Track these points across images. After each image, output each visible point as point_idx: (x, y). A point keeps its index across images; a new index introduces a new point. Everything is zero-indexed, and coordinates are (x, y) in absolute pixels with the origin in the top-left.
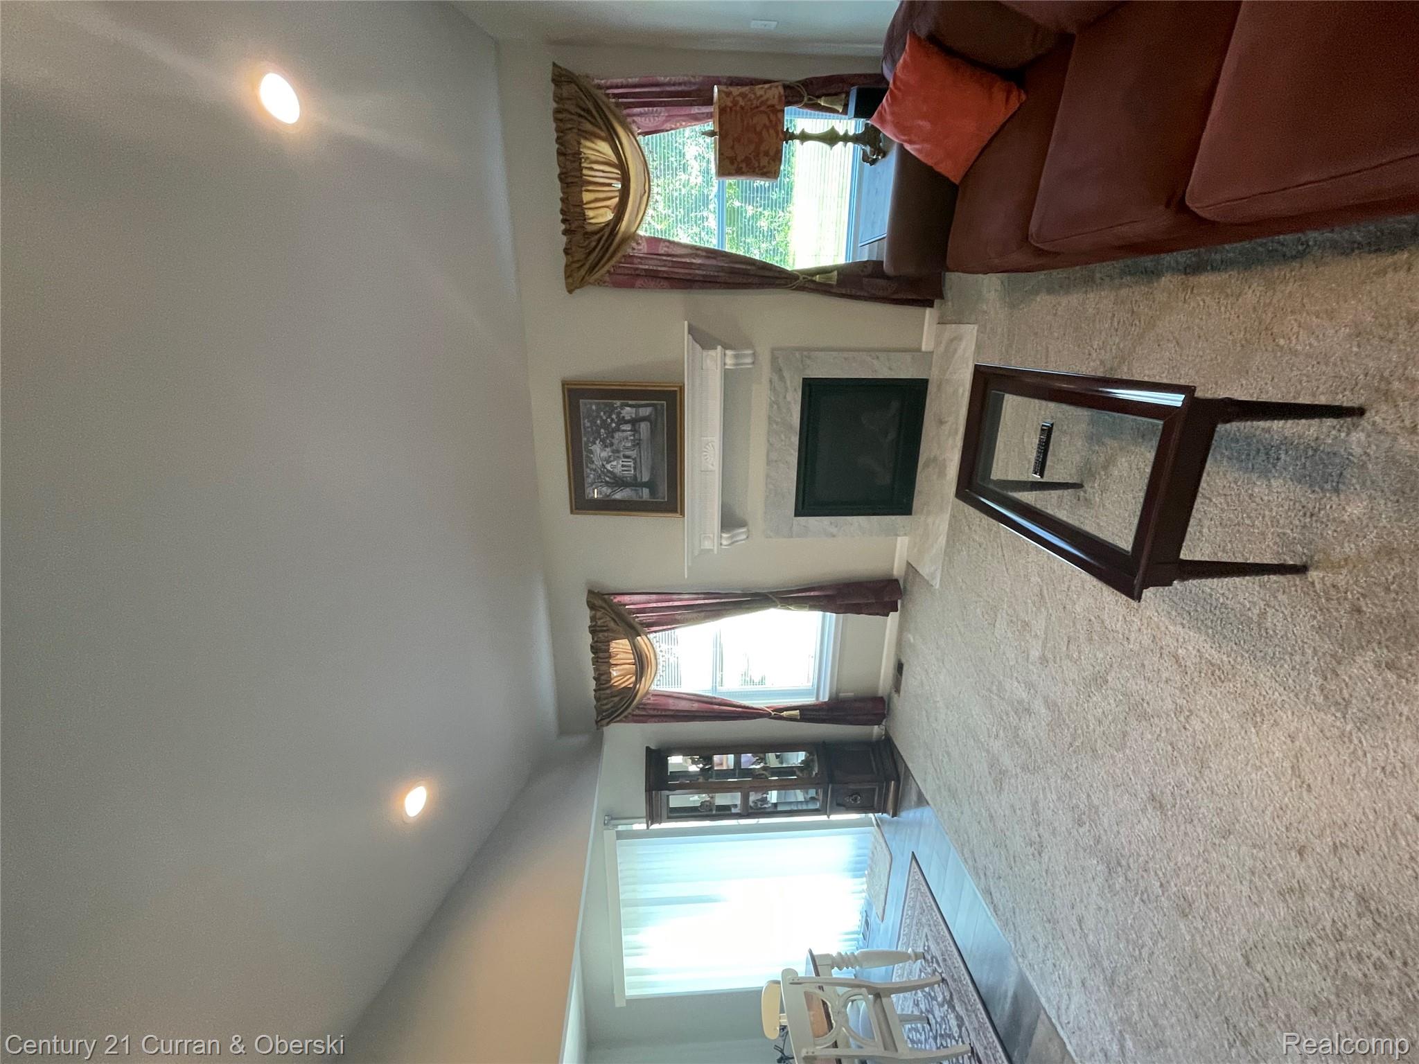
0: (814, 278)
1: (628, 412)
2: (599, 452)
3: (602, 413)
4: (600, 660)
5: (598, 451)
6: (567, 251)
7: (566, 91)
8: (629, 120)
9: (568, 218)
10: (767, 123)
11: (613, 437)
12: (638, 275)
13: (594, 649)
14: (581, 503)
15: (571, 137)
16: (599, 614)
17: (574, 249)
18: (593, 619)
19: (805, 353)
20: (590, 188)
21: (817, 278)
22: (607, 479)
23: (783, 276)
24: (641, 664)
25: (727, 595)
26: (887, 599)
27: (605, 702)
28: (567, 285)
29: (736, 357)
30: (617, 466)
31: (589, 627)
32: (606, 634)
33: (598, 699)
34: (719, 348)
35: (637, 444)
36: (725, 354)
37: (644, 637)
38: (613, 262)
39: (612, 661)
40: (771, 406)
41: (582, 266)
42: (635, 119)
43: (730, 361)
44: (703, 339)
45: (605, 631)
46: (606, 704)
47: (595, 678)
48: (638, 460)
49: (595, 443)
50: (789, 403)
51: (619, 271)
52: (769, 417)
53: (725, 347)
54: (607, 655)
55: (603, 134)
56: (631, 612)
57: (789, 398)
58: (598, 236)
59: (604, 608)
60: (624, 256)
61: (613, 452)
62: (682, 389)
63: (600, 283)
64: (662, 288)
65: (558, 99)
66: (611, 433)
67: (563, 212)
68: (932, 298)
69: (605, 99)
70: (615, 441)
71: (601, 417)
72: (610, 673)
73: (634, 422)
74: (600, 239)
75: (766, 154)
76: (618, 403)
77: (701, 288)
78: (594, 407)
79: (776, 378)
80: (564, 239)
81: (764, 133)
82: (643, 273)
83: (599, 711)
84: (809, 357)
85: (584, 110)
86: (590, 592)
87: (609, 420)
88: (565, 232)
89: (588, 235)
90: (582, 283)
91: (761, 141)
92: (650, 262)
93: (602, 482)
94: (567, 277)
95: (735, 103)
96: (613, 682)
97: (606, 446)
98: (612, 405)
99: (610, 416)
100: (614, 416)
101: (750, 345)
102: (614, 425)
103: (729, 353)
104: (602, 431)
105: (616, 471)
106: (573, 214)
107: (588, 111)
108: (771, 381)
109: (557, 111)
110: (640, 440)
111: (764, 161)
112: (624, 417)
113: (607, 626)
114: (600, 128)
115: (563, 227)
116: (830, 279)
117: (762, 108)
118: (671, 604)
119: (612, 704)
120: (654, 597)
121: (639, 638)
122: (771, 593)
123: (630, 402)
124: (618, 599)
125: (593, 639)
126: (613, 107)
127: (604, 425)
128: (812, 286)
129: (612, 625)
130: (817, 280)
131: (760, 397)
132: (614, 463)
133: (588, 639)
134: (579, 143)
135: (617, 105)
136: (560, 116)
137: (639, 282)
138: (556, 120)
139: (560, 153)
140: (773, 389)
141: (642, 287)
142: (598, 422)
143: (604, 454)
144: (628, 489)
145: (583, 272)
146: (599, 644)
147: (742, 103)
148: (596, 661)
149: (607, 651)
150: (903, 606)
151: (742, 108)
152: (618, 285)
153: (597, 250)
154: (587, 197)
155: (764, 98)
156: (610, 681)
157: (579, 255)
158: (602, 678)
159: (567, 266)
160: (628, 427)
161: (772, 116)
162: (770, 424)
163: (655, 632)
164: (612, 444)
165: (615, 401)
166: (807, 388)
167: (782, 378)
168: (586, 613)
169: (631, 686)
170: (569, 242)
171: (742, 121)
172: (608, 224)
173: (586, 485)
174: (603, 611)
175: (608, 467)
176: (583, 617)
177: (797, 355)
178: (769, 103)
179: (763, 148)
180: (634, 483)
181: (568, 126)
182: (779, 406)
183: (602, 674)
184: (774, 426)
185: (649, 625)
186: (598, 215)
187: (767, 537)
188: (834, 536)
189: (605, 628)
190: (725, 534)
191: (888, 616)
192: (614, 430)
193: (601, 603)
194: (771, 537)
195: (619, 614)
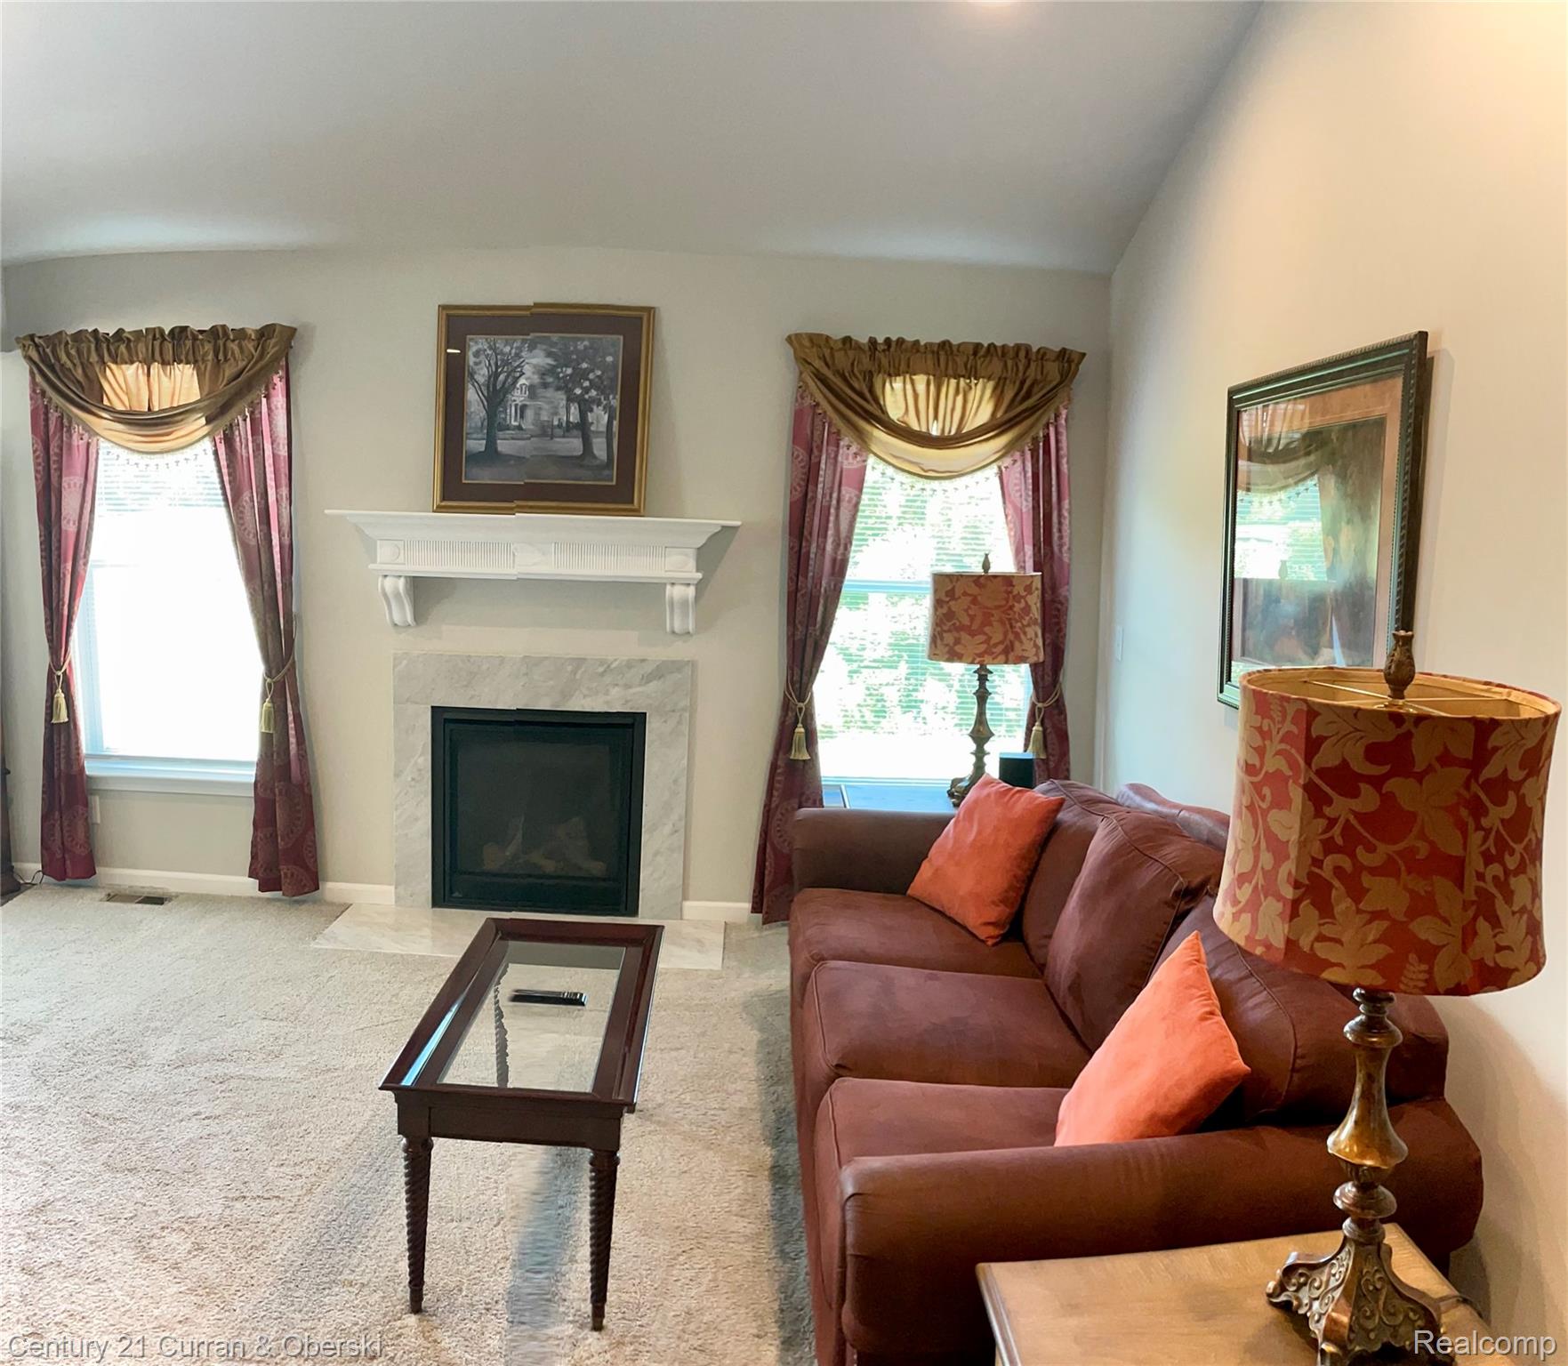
0: (800, 725)
1: (599, 417)
2: (534, 362)
3: (599, 373)
4: (157, 343)
5: (534, 361)
6: (847, 340)
7: (1053, 369)
8: (1017, 455)
9: (892, 349)
10: (992, 642)
11: (558, 389)
12: (811, 452)
13: (180, 333)
14: (459, 326)
15: (997, 366)
16: (250, 346)
17: (851, 353)
18: (241, 334)
19: (687, 715)
20: (932, 388)
21: (800, 729)
22: (502, 377)
23: (805, 678)
24: (150, 423)
25: (288, 586)
26: (284, 869)
28: (797, 336)
29: (684, 603)
30: (516, 395)
31: (224, 327)
32: (210, 357)
33: (80, 337)
34: (699, 575)
35: (546, 431)
36: (689, 585)
37: (206, 429)
38: (830, 412)
39: (155, 367)
40: (602, 662)
41: (827, 364)
42: (1019, 463)
43: (676, 592)
44: (713, 552)
45: (216, 355)
46: (68, 355)
47: (120, 331)
49: (548, 356)
50: (607, 693)
51: (818, 421)
52: (586, 660)
53: (700, 587)
54: (169, 357)
55: (999, 415)
56: (254, 407)
57: (615, 691)
58: (868, 395)
59: (262, 356)
60: (838, 433)
62: (636, 512)
63: (802, 390)
64: (793, 489)
65: (1043, 354)
66: (565, 387)
67: (901, 341)
68: (764, 910)
69: (1044, 421)
70: (550, 393)
71: (592, 371)
72: (132, 362)
73: (583, 427)
74: (861, 395)
75: (957, 641)
76: (615, 402)
77: (791, 548)
78: (609, 359)
79: (648, 668)
80: (864, 340)
81: (981, 638)
82: (814, 460)
83: (54, 341)
84: (679, 723)
85: (1032, 386)
86: (292, 332)
88: (873, 342)
89: (869, 377)
90: (803, 361)
91: (973, 634)
92: (829, 472)
93: (497, 367)
94: (811, 337)
95: (1018, 598)
96: (113, 366)
97: (543, 375)
98: (613, 389)
99: (593, 385)
100: (593, 393)
101: (704, 624)
102: (578, 391)
103: (691, 591)
104: (569, 371)
105: (512, 393)
106: (898, 356)
107: (1028, 395)
108: (644, 661)
109: (1028, 349)
110: (553, 436)
111: (949, 638)
112: (591, 411)
113: (226, 360)
114: (1006, 412)
115: (880, 340)
116: (799, 750)
117: (1011, 636)
118: (271, 483)
119: (68, 364)
120: (283, 452)
121: (203, 421)
123: (616, 423)
124: (280, 386)
125: (201, 332)
126: (1033, 434)
127: (580, 375)
128: (790, 721)
129: (229, 371)
130: (797, 730)
131: (619, 644)
133: (200, 321)
134: (989, 379)
135: (1035, 440)
136: (1022, 354)
137: (802, 454)
138: (1018, 347)
139: (978, 346)
140: (630, 665)
141: (794, 457)
142: (585, 365)
144: (483, 414)
145: (818, 364)
146: (189, 343)
147: (1018, 607)
148: (156, 334)
149: (177, 359)
150: (269, 900)
151: (1011, 607)
152: (798, 416)
153: (849, 392)
154: (921, 380)
155: (1022, 636)
156: (115, 362)
157: (842, 361)
158: (120, 347)
159: (828, 338)
160: (574, 416)
161: (1001, 647)
162: (575, 660)
163: (216, 453)
164: (545, 385)
165: (618, 397)
166: (629, 721)
167: (647, 679)
168: (253, 324)
169: (106, 402)
170: (858, 347)
171: (996, 608)
172: (884, 412)
173: (487, 337)
174: (256, 355)
175: (520, 379)
176: (246, 316)
177: (685, 702)
178: (1017, 644)
179: (965, 636)
180: (493, 424)
181: (1010, 363)
182: (602, 674)
183: (128, 347)
184: (570, 668)
185: (229, 441)
186: (897, 397)
187: (395, 659)
188: (397, 775)
189: (221, 357)
190: (401, 582)
191: (250, 876)
192: (569, 392)
193: (271, 351)
194: (394, 667)
195: (249, 386)
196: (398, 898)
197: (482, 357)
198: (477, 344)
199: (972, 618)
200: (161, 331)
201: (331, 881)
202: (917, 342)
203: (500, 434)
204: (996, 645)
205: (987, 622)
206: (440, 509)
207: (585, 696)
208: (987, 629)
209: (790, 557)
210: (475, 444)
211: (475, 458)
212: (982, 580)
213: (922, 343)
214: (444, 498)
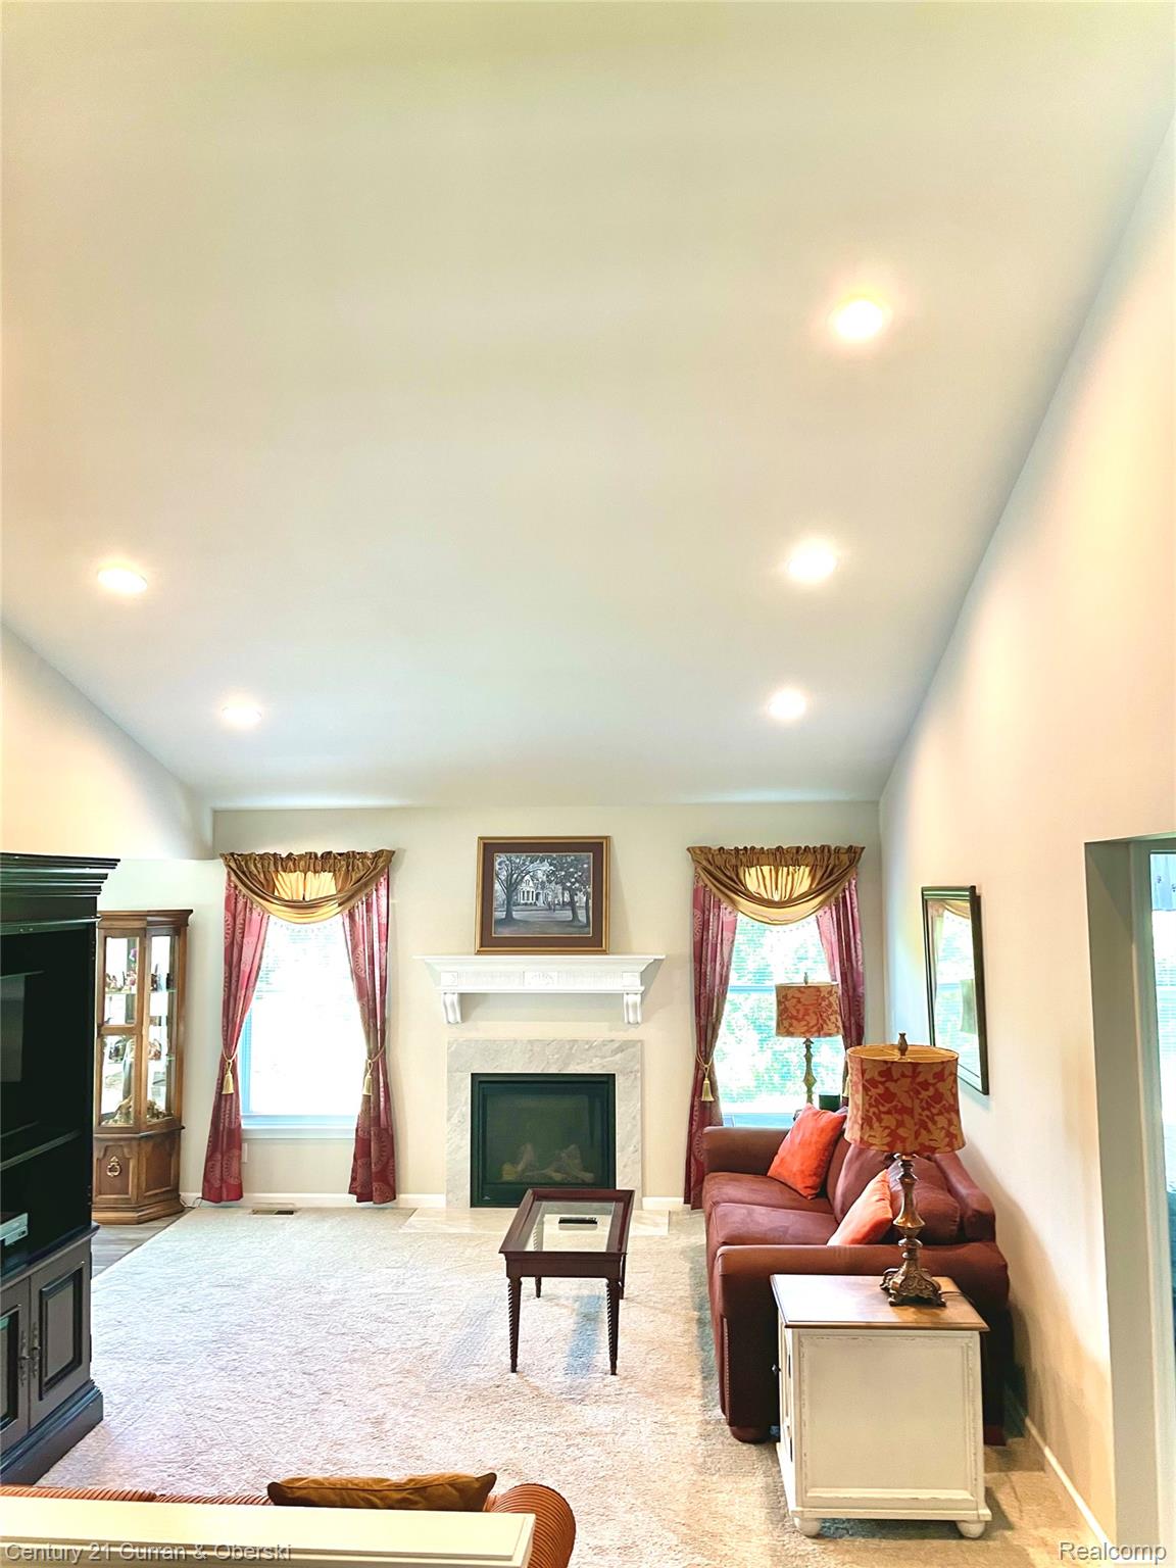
0: (707, 1079)
1: (581, 898)
2: (542, 869)
3: (580, 874)
4: (312, 861)
5: (544, 868)
6: (721, 849)
7: (845, 858)
8: (827, 909)
9: (748, 853)
10: (811, 1025)
11: (556, 884)
12: (704, 913)
13: (327, 855)
14: (490, 849)
15: (810, 858)
16: (368, 862)
17: (724, 856)
18: (363, 855)
19: (639, 1075)
20: (773, 872)
21: (707, 1082)
22: (515, 876)
23: (707, 1048)
24: (303, 906)
25: (383, 1002)
26: (375, 1185)
27: (259, 865)
28: (693, 848)
29: (635, 1006)
30: (527, 886)
31: (353, 851)
32: (344, 868)
33: (262, 857)
34: (643, 988)
35: (550, 907)
36: (637, 994)
37: (338, 910)
38: (714, 890)
39: (310, 874)
40: (587, 1042)
41: (710, 862)
42: (829, 912)
43: (630, 999)
44: (649, 974)
45: (348, 867)
46: (255, 866)
47: (290, 854)
48: (534, 908)
49: (550, 865)
50: (591, 1061)
51: (707, 896)
52: (577, 1041)
53: (643, 995)
54: (318, 868)
55: (813, 886)
56: (369, 896)
57: (595, 1060)
58: (735, 878)
59: (375, 869)
60: (720, 901)
61: (543, 882)
62: (604, 952)
63: (697, 877)
64: (695, 934)
65: (838, 850)
66: (561, 882)
67: (753, 848)
68: (691, 1202)
69: (841, 888)
70: (553, 885)
71: (576, 873)
72: (295, 872)
73: (572, 903)
74: (732, 879)
75: (791, 1025)
76: (590, 890)
77: (695, 969)
78: (585, 866)
79: (615, 1046)
80: (731, 848)
81: (804, 1023)
82: (706, 917)
83: (247, 858)
84: (636, 1078)
85: (833, 869)
86: (393, 853)
87: (573, 880)
88: (737, 849)
89: (736, 869)
90: (696, 861)
91: (799, 1020)
92: (716, 923)
93: (512, 871)
94: (701, 848)
95: (824, 999)
96: (283, 873)
97: (547, 876)
98: (588, 884)
99: (577, 881)
100: (577, 885)
101: (645, 1019)
102: (569, 884)
103: (638, 998)
104: (563, 873)
105: (524, 885)
106: (752, 856)
107: (830, 875)
108: (612, 1041)
109: (829, 848)
110: (554, 910)
111: (786, 1023)
112: (576, 895)
113: (353, 870)
114: (818, 884)
115: (741, 848)
116: (707, 1095)
117: (820, 1021)
118: (376, 939)
119: (255, 872)
120: (384, 921)
121: (336, 905)
122: (385, 1051)
123: (590, 901)
124: (384, 883)
125: (340, 854)
126: (835, 895)
127: (569, 875)
128: (700, 1076)
129: (355, 876)
130: (703, 1082)
131: (595, 1030)
132: (531, 884)
133: (338, 848)
134: (807, 866)
135: (837, 899)
136: (826, 850)
137: (699, 914)
138: (823, 847)
139: (798, 848)
140: (604, 1043)
141: (694, 916)
142: (572, 870)
143: (540, 874)
144: (505, 897)
145: (705, 863)
146: (331, 861)
147: (824, 1004)
148: (312, 856)
149: (323, 870)
150: (363, 1209)
151: (820, 1004)
152: (696, 892)
153: (725, 879)
154: (766, 869)
156: (285, 871)
157: (719, 861)
158: (289, 863)
159: (710, 849)
160: (567, 898)
161: (816, 1028)
162: (569, 1041)
163: (343, 923)
164: (550, 882)
165: (591, 887)
166: (605, 1079)
167: (615, 1052)
168: (369, 848)
169: (276, 894)
170: (729, 852)
171: (812, 1005)
172: (746, 889)
173: (508, 854)
174: (371, 867)
175: (527, 877)
176: (366, 845)
177: (638, 1067)
178: (825, 1026)
179: (795, 1022)
180: (510, 903)
181: (818, 857)
182: (587, 1050)
183: (294, 864)
184: (567, 1047)
185: (351, 916)
186: (752, 879)
187: (449, 1043)
188: (449, 1119)
189: (350, 868)
190: (456, 997)
191: (350, 1193)
192: (563, 884)
193: (380, 865)
194: (448, 1048)
195: (366, 885)
196: (448, 1202)
197: (503, 865)
198: (500, 858)
199: (798, 1011)
200: (316, 855)
201: (405, 1193)
202: (762, 848)
203: (514, 908)
204: (813, 1027)
205: (806, 1013)
206: (479, 953)
207: (578, 1064)
208: (807, 1017)
209: (695, 976)
210: (500, 914)
211: (500, 922)
212: (802, 989)
213: (765, 849)
214: (481, 946)
